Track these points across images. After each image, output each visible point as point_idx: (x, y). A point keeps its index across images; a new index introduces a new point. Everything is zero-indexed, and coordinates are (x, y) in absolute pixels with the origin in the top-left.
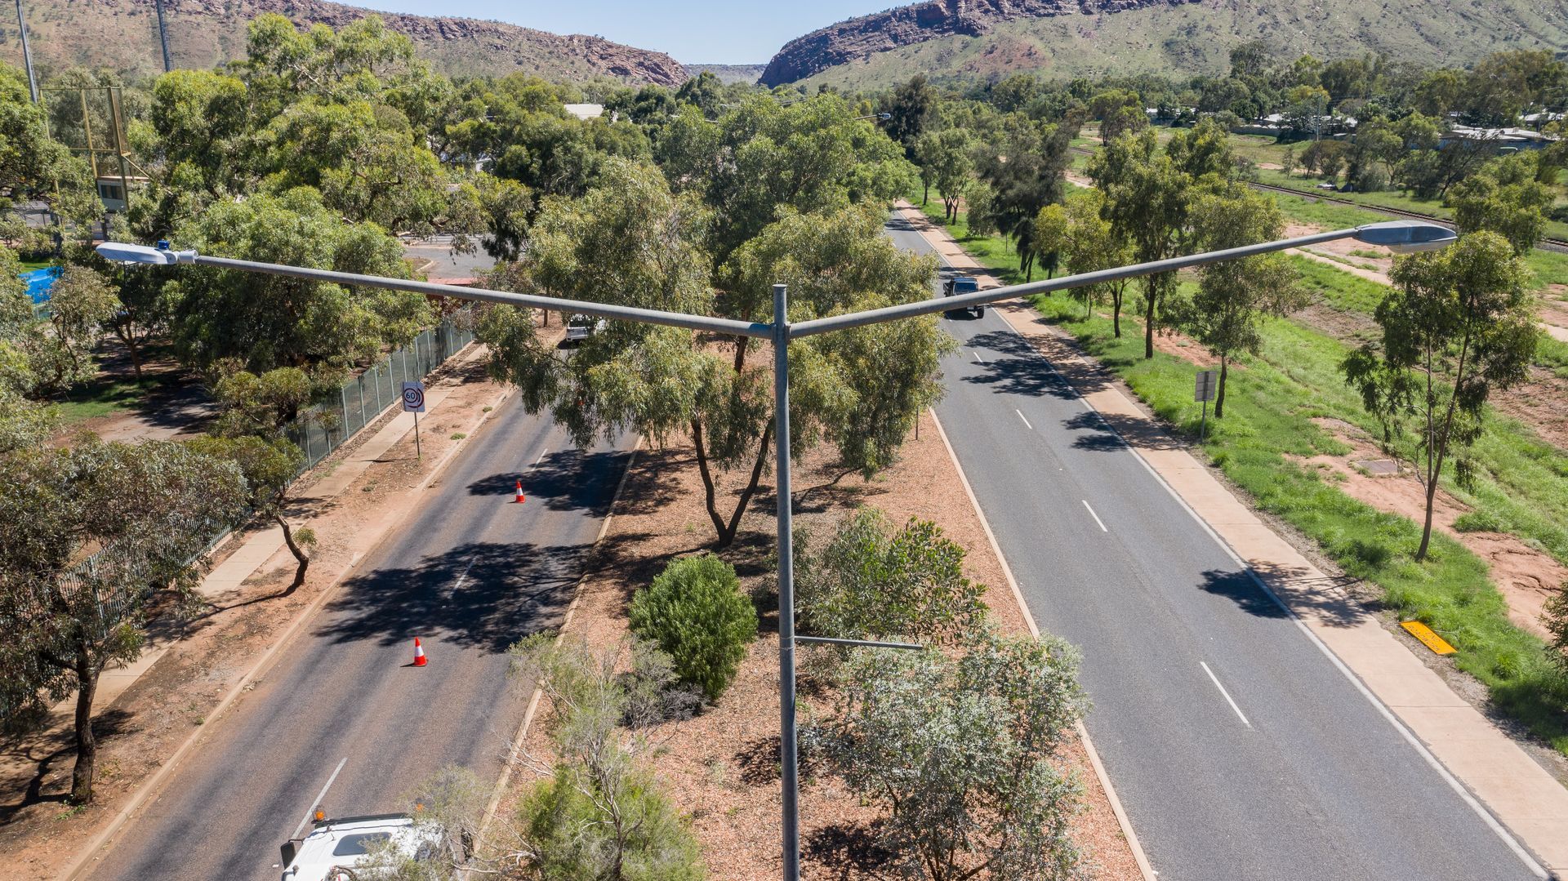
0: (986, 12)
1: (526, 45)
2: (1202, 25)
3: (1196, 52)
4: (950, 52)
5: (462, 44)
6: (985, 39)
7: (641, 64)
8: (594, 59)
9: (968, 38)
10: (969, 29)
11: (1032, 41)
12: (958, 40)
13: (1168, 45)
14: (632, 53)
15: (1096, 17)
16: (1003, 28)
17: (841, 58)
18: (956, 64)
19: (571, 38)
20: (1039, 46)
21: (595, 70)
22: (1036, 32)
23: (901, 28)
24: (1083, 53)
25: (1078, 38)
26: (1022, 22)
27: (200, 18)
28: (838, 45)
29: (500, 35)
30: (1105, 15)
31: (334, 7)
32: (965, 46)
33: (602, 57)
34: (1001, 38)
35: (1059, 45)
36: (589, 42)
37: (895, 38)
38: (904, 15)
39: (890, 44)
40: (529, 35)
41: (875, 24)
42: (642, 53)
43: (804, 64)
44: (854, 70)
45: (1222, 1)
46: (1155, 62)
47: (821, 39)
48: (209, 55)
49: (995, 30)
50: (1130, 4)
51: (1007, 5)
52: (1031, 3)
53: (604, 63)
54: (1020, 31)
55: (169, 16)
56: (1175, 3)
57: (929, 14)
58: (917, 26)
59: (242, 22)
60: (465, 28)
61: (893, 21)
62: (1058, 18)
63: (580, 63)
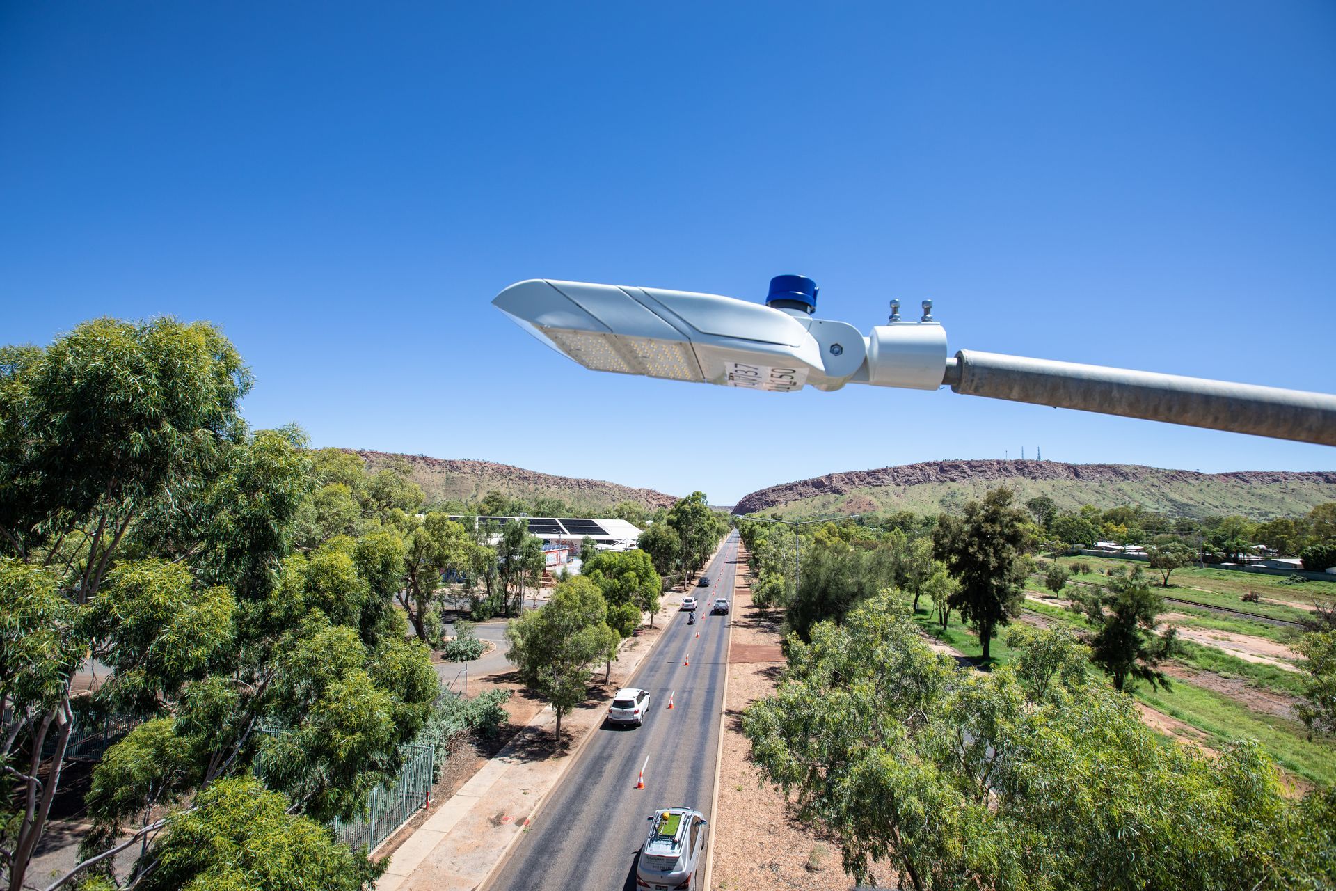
0: (846, 483)
1: (617, 492)
2: (958, 492)
3: (956, 505)
4: (829, 503)
5: (587, 491)
6: (846, 496)
7: (671, 502)
8: (650, 500)
9: (837, 496)
10: (838, 492)
11: (870, 498)
12: (833, 497)
13: (942, 501)
14: (668, 498)
15: (902, 487)
16: (855, 491)
17: (773, 503)
18: (832, 508)
19: (639, 490)
20: (874, 500)
21: (650, 505)
22: (872, 494)
23: (803, 490)
24: (898, 505)
25: (894, 497)
26: (865, 489)
27: (468, 476)
28: (772, 497)
29: (606, 487)
30: (907, 487)
31: (531, 473)
32: (837, 499)
33: (654, 499)
34: (855, 496)
35: (884, 500)
36: (648, 492)
37: (801, 495)
38: (805, 483)
39: (798, 497)
40: (620, 489)
41: (790, 487)
42: (673, 498)
43: (755, 504)
44: (780, 510)
45: (967, 481)
46: (936, 510)
47: (763, 494)
48: (469, 492)
49: (851, 492)
50: (920, 482)
51: (856, 480)
52: (869, 479)
53: (654, 502)
54: (864, 493)
55: (455, 474)
56: (943, 482)
57: (818, 484)
58: (812, 489)
59: (487, 478)
60: (589, 484)
61: (800, 487)
62: (883, 488)
63: (643, 502)
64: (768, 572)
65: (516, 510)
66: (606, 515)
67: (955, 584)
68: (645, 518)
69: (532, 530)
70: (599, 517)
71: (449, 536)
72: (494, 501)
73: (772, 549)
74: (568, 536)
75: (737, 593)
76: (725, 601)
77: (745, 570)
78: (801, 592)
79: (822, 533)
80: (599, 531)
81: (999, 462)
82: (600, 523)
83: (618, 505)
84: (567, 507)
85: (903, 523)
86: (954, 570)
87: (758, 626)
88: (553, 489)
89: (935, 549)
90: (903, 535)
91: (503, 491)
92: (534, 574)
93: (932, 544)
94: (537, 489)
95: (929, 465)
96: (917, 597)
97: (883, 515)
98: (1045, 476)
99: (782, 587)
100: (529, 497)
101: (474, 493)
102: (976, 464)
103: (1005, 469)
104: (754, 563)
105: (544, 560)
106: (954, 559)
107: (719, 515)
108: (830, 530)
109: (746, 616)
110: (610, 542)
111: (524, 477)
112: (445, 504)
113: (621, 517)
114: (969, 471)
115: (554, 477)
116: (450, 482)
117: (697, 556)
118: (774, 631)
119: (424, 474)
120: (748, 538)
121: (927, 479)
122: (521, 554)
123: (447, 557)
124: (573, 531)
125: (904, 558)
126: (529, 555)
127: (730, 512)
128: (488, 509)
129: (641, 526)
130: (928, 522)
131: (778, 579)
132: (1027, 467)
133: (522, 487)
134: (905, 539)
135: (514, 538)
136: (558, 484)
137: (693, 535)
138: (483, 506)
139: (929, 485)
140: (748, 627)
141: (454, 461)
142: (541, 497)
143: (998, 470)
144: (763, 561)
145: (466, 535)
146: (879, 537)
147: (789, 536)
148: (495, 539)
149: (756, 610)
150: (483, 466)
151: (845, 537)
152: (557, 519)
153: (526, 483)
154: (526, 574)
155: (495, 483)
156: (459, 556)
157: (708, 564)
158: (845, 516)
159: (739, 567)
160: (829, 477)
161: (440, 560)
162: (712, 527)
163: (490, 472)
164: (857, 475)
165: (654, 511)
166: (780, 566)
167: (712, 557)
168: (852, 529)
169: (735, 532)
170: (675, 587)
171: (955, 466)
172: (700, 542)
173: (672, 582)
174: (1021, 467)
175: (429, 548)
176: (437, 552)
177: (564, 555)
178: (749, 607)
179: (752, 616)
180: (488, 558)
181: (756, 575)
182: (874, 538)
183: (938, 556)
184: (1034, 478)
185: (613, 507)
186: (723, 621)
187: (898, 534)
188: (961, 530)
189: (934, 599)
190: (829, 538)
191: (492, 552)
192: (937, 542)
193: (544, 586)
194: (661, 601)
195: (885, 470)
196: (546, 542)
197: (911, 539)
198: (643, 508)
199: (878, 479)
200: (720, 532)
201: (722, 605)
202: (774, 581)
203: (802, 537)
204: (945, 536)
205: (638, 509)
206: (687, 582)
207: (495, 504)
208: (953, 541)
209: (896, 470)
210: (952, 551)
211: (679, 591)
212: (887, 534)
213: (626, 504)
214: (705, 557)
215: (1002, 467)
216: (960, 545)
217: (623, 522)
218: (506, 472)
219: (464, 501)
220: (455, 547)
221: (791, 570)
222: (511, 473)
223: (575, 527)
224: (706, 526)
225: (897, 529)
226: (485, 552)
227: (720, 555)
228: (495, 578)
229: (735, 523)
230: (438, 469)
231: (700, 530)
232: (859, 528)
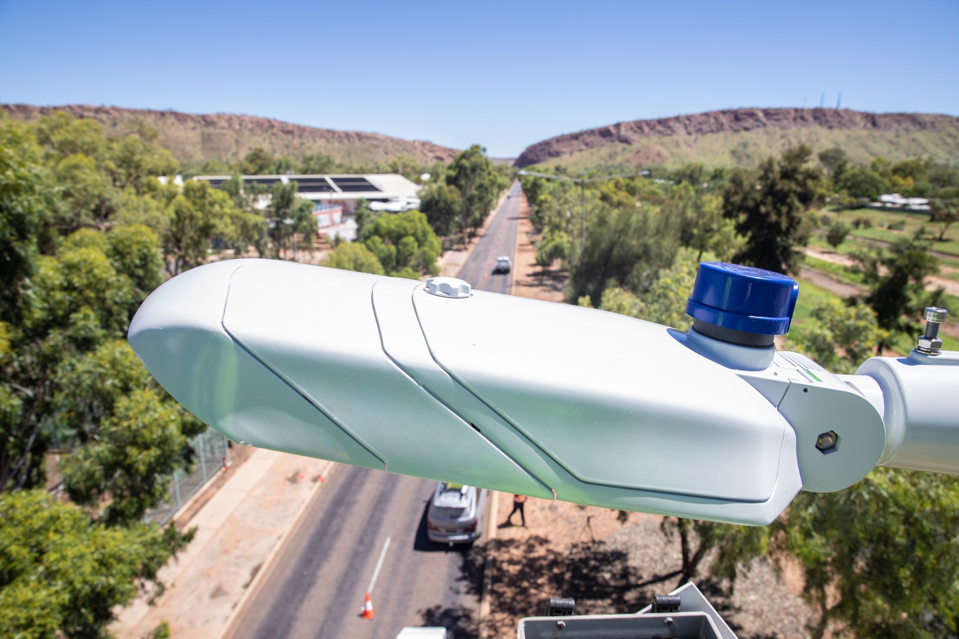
0: (635, 132)
1: (390, 145)
2: (751, 143)
3: (748, 157)
4: (616, 153)
5: (357, 144)
6: (635, 146)
7: (450, 156)
8: (426, 152)
9: (625, 145)
10: (626, 141)
11: (659, 148)
12: (620, 146)
13: (733, 152)
14: (445, 150)
15: (693, 136)
16: (644, 141)
17: (557, 154)
18: (619, 159)
19: (414, 142)
20: (663, 151)
21: (425, 158)
22: (662, 144)
23: (589, 139)
24: (687, 155)
25: (684, 148)
26: (655, 138)
27: (226, 131)
28: (556, 147)
29: (376, 139)
30: (699, 135)
31: (294, 125)
32: (624, 149)
33: (430, 151)
34: (643, 146)
35: (675, 150)
36: (424, 144)
37: (587, 144)
38: (592, 132)
39: (583, 147)
40: (393, 140)
41: (575, 137)
42: (451, 150)
43: (537, 156)
44: (564, 161)
45: (761, 130)
46: (727, 162)
47: (546, 144)
48: (227, 149)
49: (639, 142)
50: (712, 131)
51: (646, 129)
52: (659, 128)
53: (431, 155)
54: (653, 143)
55: (211, 130)
56: (736, 131)
57: (605, 133)
58: (598, 139)
59: (247, 133)
60: (360, 136)
61: (586, 136)
62: (674, 137)
63: (418, 153)
64: (552, 231)
65: (281, 168)
66: (378, 171)
67: (741, 241)
68: (421, 172)
69: (302, 189)
70: (371, 172)
71: (212, 204)
72: (258, 161)
73: (556, 206)
74: (340, 195)
75: (520, 251)
76: (506, 261)
77: (527, 226)
78: (586, 251)
79: (609, 188)
80: (372, 188)
81: (796, 110)
82: (372, 179)
83: (392, 159)
84: (337, 162)
85: (692, 176)
86: (741, 229)
87: (541, 285)
88: (321, 142)
89: (725, 206)
90: (691, 188)
91: (266, 147)
92: (307, 239)
93: (720, 200)
94: (302, 144)
95: (724, 112)
96: (701, 254)
97: (672, 166)
98: (841, 125)
99: (566, 246)
100: (296, 152)
101: (234, 150)
102: (772, 112)
103: (802, 118)
104: (537, 220)
105: (316, 224)
106: (742, 218)
107: (500, 170)
108: (617, 185)
109: (528, 275)
110: (385, 200)
111: (288, 131)
112: (204, 164)
113: (395, 171)
114: (764, 120)
115: (320, 130)
116: (206, 140)
117: (477, 214)
118: (556, 289)
119: (178, 132)
120: (532, 192)
121: (720, 128)
122: (292, 217)
123: (213, 226)
124: (345, 189)
125: (690, 213)
126: (300, 219)
127: (511, 163)
128: (252, 168)
129: (418, 182)
130: (717, 175)
131: (561, 237)
132: (825, 115)
133: (286, 142)
134: (692, 193)
135: (283, 202)
136: (325, 137)
137: (474, 192)
138: (246, 164)
139: (721, 135)
140: (531, 286)
141: (208, 116)
142: (309, 153)
143: (795, 119)
144: (547, 219)
145: (231, 203)
146: (666, 189)
147: (573, 193)
148: (263, 203)
149: (539, 269)
150: (241, 120)
151: (632, 191)
152: (327, 177)
153: (290, 137)
154: (297, 237)
155: (256, 138)
156: (226, 226)
157: (489, 221)
158: (631, 169)
159: (522, 224)
160: (618, 126)
161: (206, 230)
162: (493, 183)
163: (250, 126)
164: (648, 123)
165: (432, 163)
166: (564, 224)
167: (493, 213)
168: (638, 183)
169: (517, 185)
170: (456, 247)
171: (751, 114)
172: (481, 199)
173: (452, 242)
174: (819, 116)
175: (192, 218)
176: (201, 223)
177: (337, 216)
178: (533, 265)
179: (535, 275)
180: (256, 226)
181: (539, 231)
182: (660, 192)
183: (728, 214)
184: (831, 128)
185: (384, 161)
186: (505, 281)
187: (686, 188)
188: (752, 187)
189: (718, 255)
190: (615, 193)
191: (260, 219)
192: (727, 199)
193: (318, 249)
194: (440, 262)
195: (677, 119)
196: (318, 202)
197: (699, 192)
198: (418, 161)
199: (669, 127)
200: (501, 187)
201: (504, 265)
202: (557, 240)
203: (588, 193)
204: (736, 193)
205: (413, 164)
206: (467, 240)
207: (259, 162)
208: (745, 199)
209: (688, 118)
210: (742, 208)
211: (459, 250)
212: (675, 188)
213: (400, 158)
214: (485, 213)
215: (799, 115)
216: (751, 203)
217: (398, 179)
218: (266, 126)
219: (224, 159)
220: (221, 217)
221: (575, 227)
222: (272, 126)
223: (347, 185)
224: (486, 182)
225: (685, 183)
226: (253, 219)
227: (501, 211)
228: (266, 244)
229: (516, 176)
230: (191, 124)
231: (481, 186)
232: (647, 181)
